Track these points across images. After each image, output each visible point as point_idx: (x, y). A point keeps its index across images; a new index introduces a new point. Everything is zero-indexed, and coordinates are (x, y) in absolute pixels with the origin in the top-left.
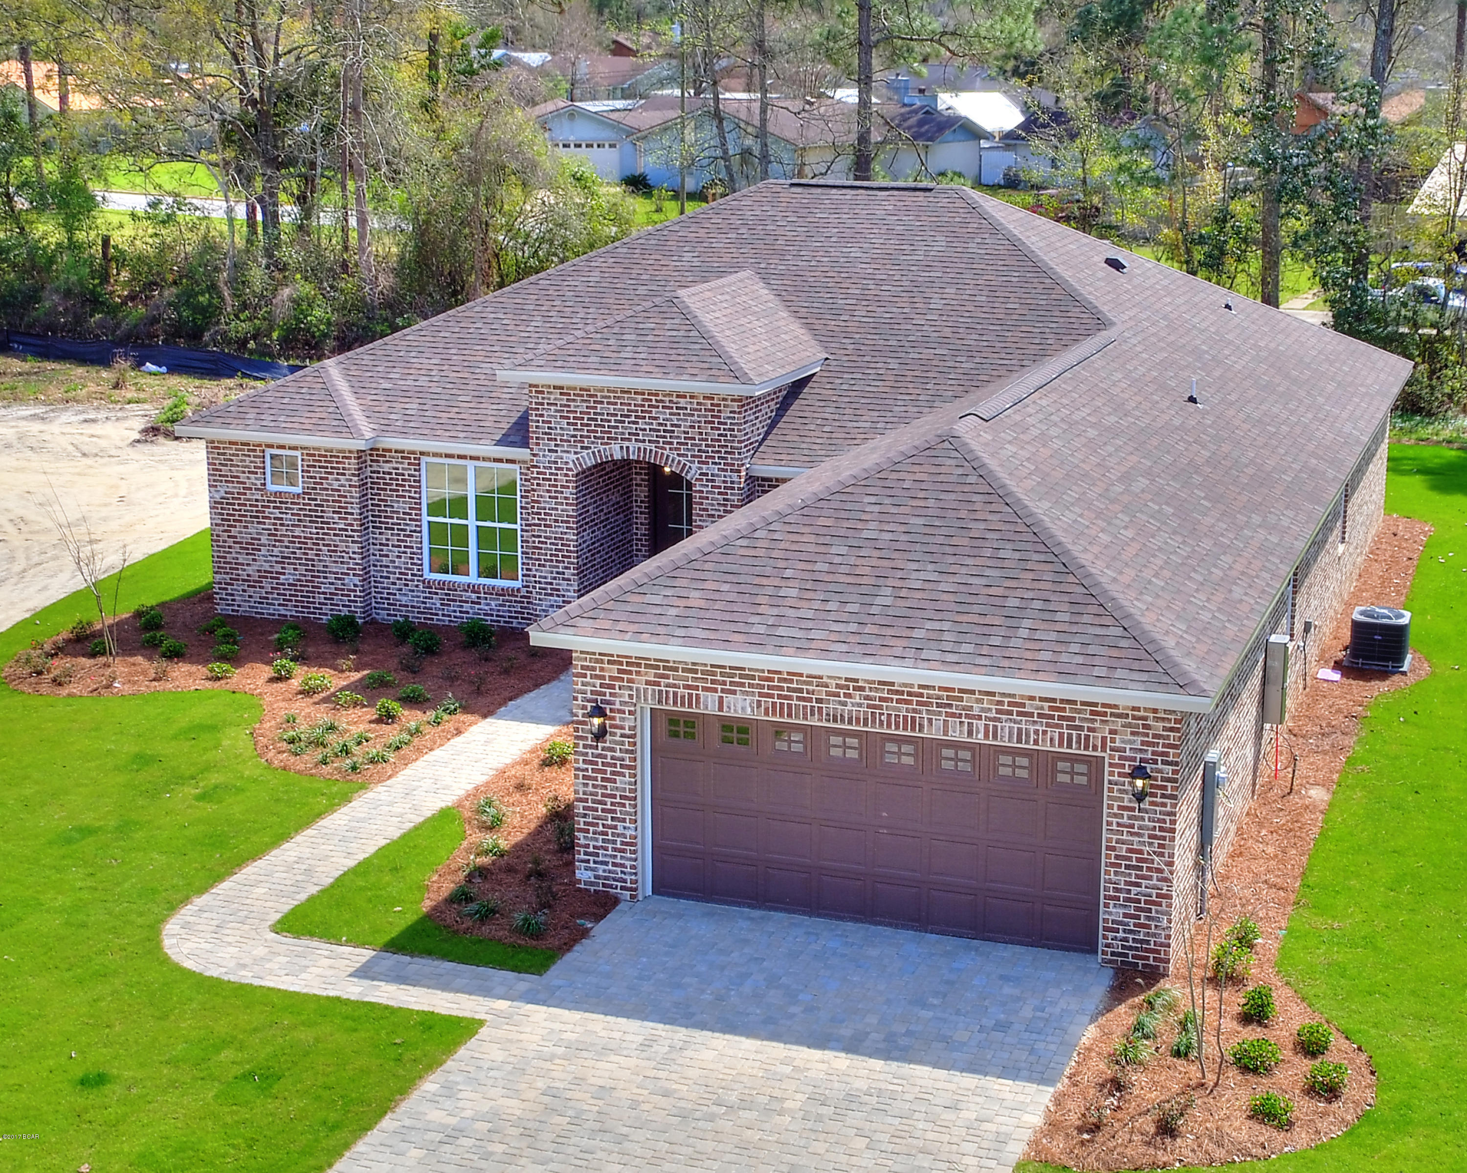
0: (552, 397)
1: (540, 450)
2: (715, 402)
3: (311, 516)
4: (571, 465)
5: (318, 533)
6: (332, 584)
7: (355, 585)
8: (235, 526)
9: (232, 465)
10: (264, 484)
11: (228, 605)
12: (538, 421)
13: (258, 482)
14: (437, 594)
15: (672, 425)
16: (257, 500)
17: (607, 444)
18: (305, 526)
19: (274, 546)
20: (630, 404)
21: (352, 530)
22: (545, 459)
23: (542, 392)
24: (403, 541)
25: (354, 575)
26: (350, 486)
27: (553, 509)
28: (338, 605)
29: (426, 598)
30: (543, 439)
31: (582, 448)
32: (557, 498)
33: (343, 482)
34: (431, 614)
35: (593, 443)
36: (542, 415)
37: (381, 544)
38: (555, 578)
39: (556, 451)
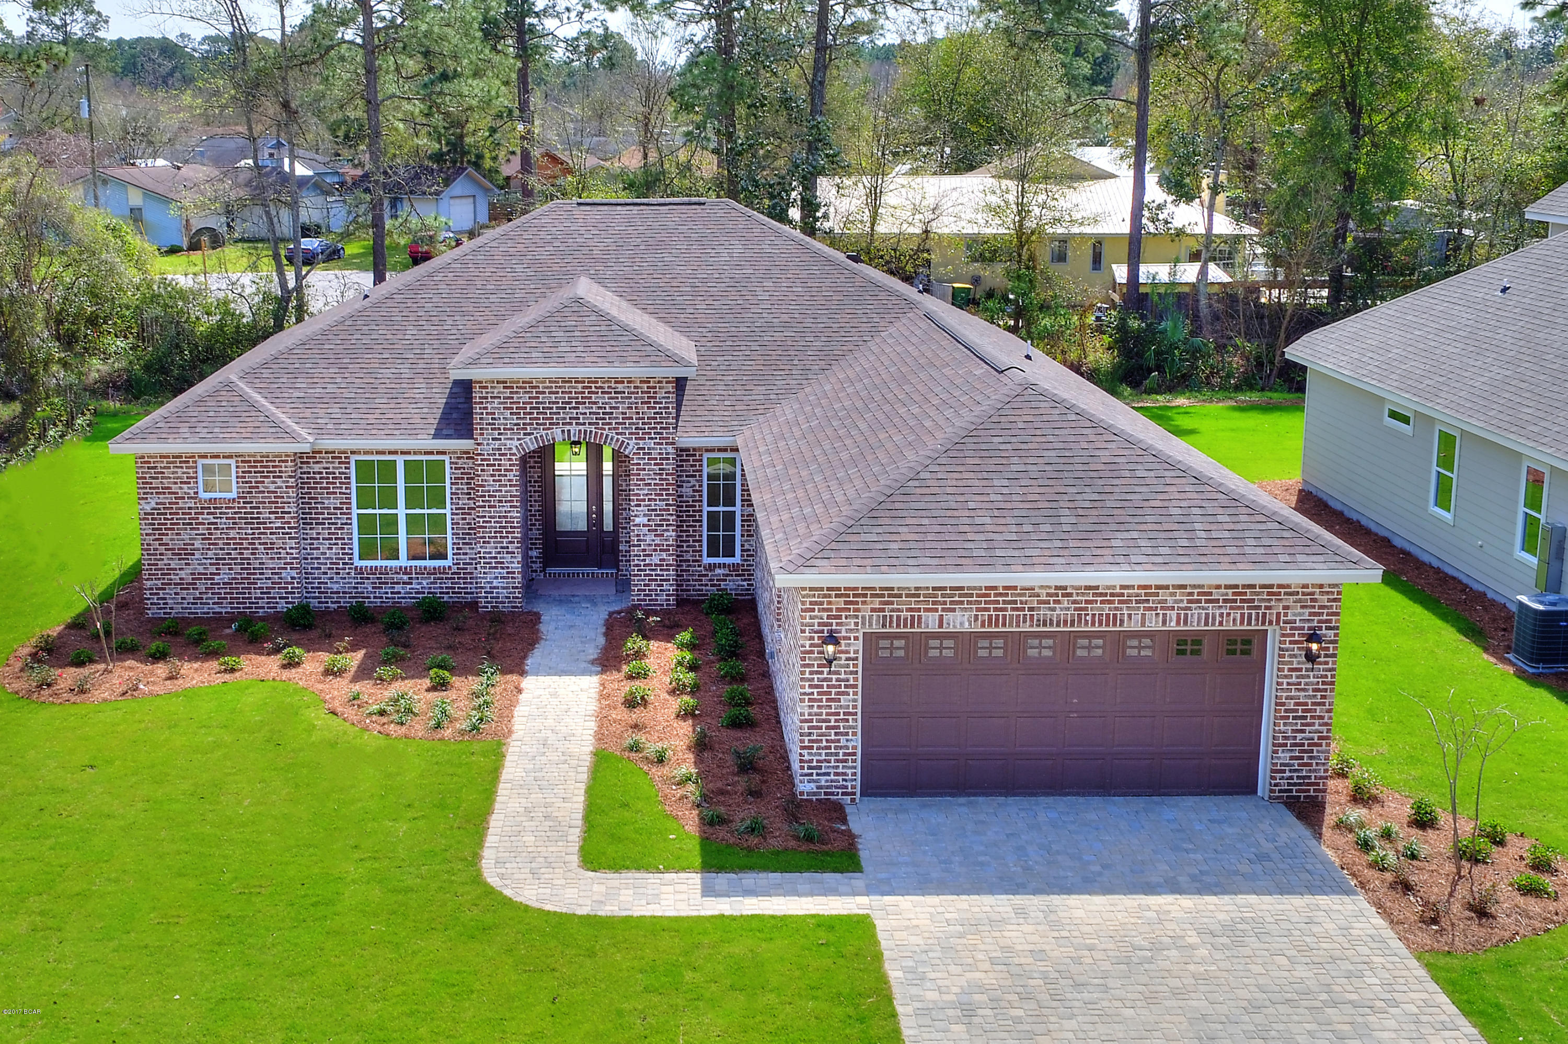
0: (496, 391)
1: (484, 439)
2: (651, 385)
3: (247, 518)
4: (514, 451)
5: (254, 533)
6: (270, 578)
7: (293, 578)
8: (167, 535)
9: (163, 478)
10: (196, 493)
11: (160, 609)
12: (482, 414)
13: (192, 492)
14: (368, 578)
15: (611, 408)
16: (190, 508)
17: (549, 429)
18: (239, 528)
19: (209, 549)
20: (571, 392)
21: (289, 528)
22: (488, 446)
23: (486, 387)
24: (333, 534)
25: (291, 569)
26: (287, 487)
27: (497, 491)
28: (275, 598)
29: (358, 583)
30: (487, 429)
31: (525, 434)
32: (500, 481)
33: (279, 484)
34: (363, 598)
35: (535, 429)
36: (486, 408)
37: (311, 539)
38: (499, 553)
39: (500, 439)
